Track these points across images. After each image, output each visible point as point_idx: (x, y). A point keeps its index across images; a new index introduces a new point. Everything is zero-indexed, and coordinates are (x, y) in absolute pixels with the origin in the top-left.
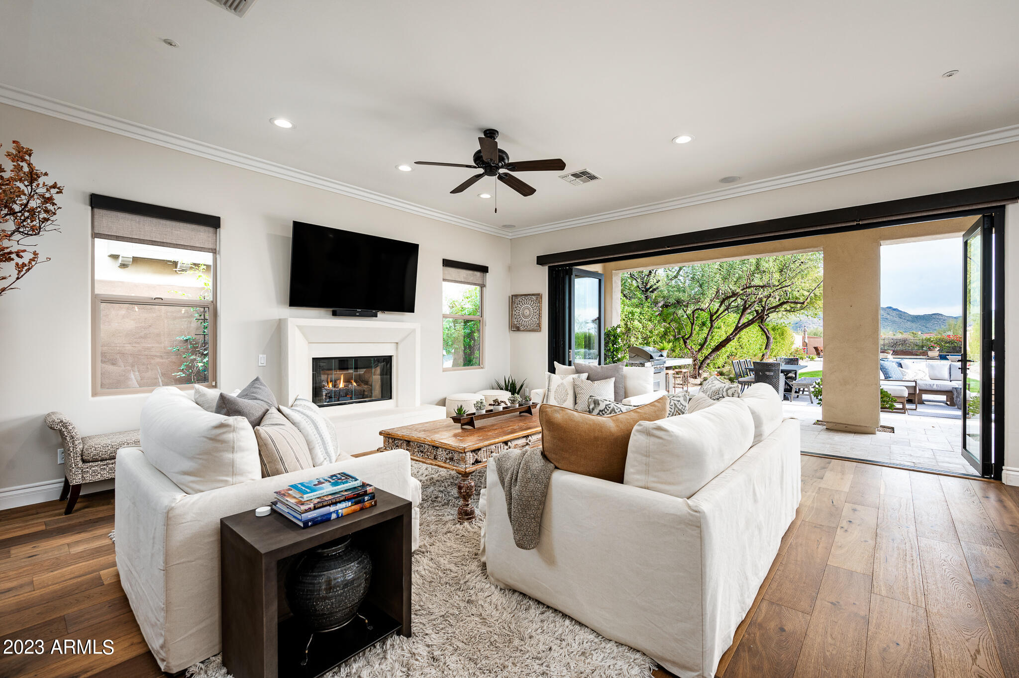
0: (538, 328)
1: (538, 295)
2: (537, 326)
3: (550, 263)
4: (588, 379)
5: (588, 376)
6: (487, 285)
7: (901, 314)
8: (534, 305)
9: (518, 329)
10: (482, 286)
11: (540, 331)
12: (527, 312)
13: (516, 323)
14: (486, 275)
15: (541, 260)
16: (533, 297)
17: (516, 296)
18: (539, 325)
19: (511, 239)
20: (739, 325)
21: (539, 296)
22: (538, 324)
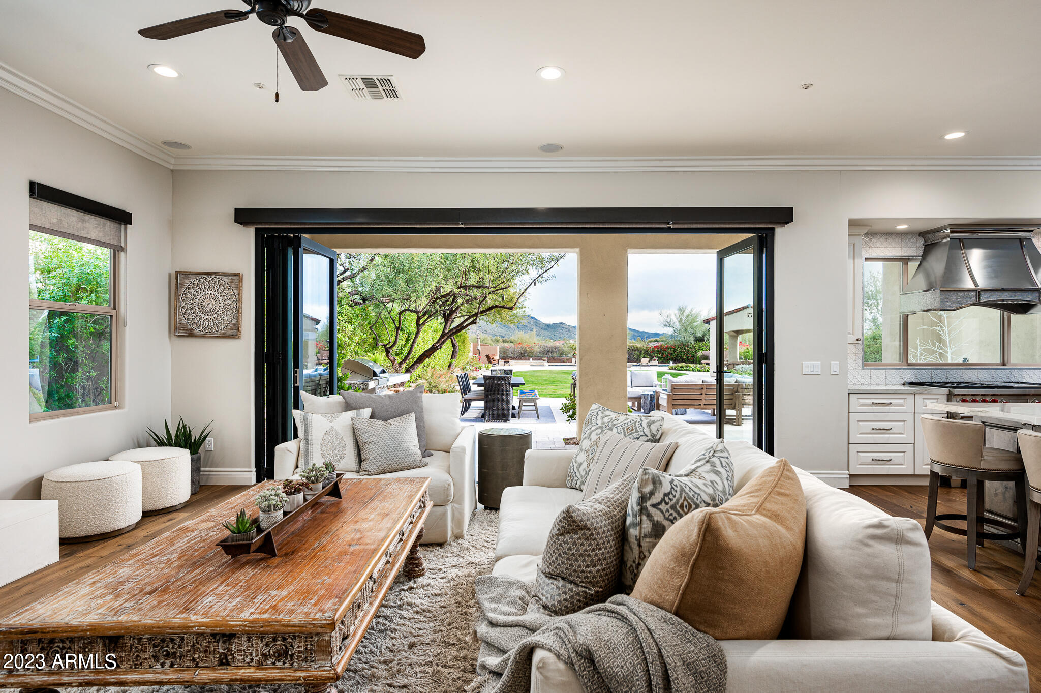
0: (234, 333)
1: (237, 275)
2: (232, 329)
3: (260, 223)
4: (372, 417)
5: (372, 413)
6: (129, 247)
7: (537, 323)
8: (226, 292)
9: (190, 334)
10: (117, 250)
11: (239, 337)
12: (210, 304)
13: (184, 322)
14: (125, 229)
15: (243, 216)
16: (224, 278)
17: (186, 274)
18: (237, 327)
19: (172, 171)
20: (446, 331)
21: (236, 277)
22: (234, 325)
